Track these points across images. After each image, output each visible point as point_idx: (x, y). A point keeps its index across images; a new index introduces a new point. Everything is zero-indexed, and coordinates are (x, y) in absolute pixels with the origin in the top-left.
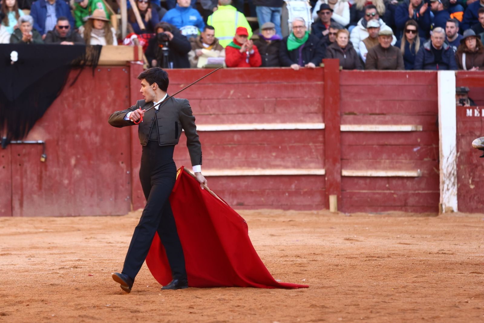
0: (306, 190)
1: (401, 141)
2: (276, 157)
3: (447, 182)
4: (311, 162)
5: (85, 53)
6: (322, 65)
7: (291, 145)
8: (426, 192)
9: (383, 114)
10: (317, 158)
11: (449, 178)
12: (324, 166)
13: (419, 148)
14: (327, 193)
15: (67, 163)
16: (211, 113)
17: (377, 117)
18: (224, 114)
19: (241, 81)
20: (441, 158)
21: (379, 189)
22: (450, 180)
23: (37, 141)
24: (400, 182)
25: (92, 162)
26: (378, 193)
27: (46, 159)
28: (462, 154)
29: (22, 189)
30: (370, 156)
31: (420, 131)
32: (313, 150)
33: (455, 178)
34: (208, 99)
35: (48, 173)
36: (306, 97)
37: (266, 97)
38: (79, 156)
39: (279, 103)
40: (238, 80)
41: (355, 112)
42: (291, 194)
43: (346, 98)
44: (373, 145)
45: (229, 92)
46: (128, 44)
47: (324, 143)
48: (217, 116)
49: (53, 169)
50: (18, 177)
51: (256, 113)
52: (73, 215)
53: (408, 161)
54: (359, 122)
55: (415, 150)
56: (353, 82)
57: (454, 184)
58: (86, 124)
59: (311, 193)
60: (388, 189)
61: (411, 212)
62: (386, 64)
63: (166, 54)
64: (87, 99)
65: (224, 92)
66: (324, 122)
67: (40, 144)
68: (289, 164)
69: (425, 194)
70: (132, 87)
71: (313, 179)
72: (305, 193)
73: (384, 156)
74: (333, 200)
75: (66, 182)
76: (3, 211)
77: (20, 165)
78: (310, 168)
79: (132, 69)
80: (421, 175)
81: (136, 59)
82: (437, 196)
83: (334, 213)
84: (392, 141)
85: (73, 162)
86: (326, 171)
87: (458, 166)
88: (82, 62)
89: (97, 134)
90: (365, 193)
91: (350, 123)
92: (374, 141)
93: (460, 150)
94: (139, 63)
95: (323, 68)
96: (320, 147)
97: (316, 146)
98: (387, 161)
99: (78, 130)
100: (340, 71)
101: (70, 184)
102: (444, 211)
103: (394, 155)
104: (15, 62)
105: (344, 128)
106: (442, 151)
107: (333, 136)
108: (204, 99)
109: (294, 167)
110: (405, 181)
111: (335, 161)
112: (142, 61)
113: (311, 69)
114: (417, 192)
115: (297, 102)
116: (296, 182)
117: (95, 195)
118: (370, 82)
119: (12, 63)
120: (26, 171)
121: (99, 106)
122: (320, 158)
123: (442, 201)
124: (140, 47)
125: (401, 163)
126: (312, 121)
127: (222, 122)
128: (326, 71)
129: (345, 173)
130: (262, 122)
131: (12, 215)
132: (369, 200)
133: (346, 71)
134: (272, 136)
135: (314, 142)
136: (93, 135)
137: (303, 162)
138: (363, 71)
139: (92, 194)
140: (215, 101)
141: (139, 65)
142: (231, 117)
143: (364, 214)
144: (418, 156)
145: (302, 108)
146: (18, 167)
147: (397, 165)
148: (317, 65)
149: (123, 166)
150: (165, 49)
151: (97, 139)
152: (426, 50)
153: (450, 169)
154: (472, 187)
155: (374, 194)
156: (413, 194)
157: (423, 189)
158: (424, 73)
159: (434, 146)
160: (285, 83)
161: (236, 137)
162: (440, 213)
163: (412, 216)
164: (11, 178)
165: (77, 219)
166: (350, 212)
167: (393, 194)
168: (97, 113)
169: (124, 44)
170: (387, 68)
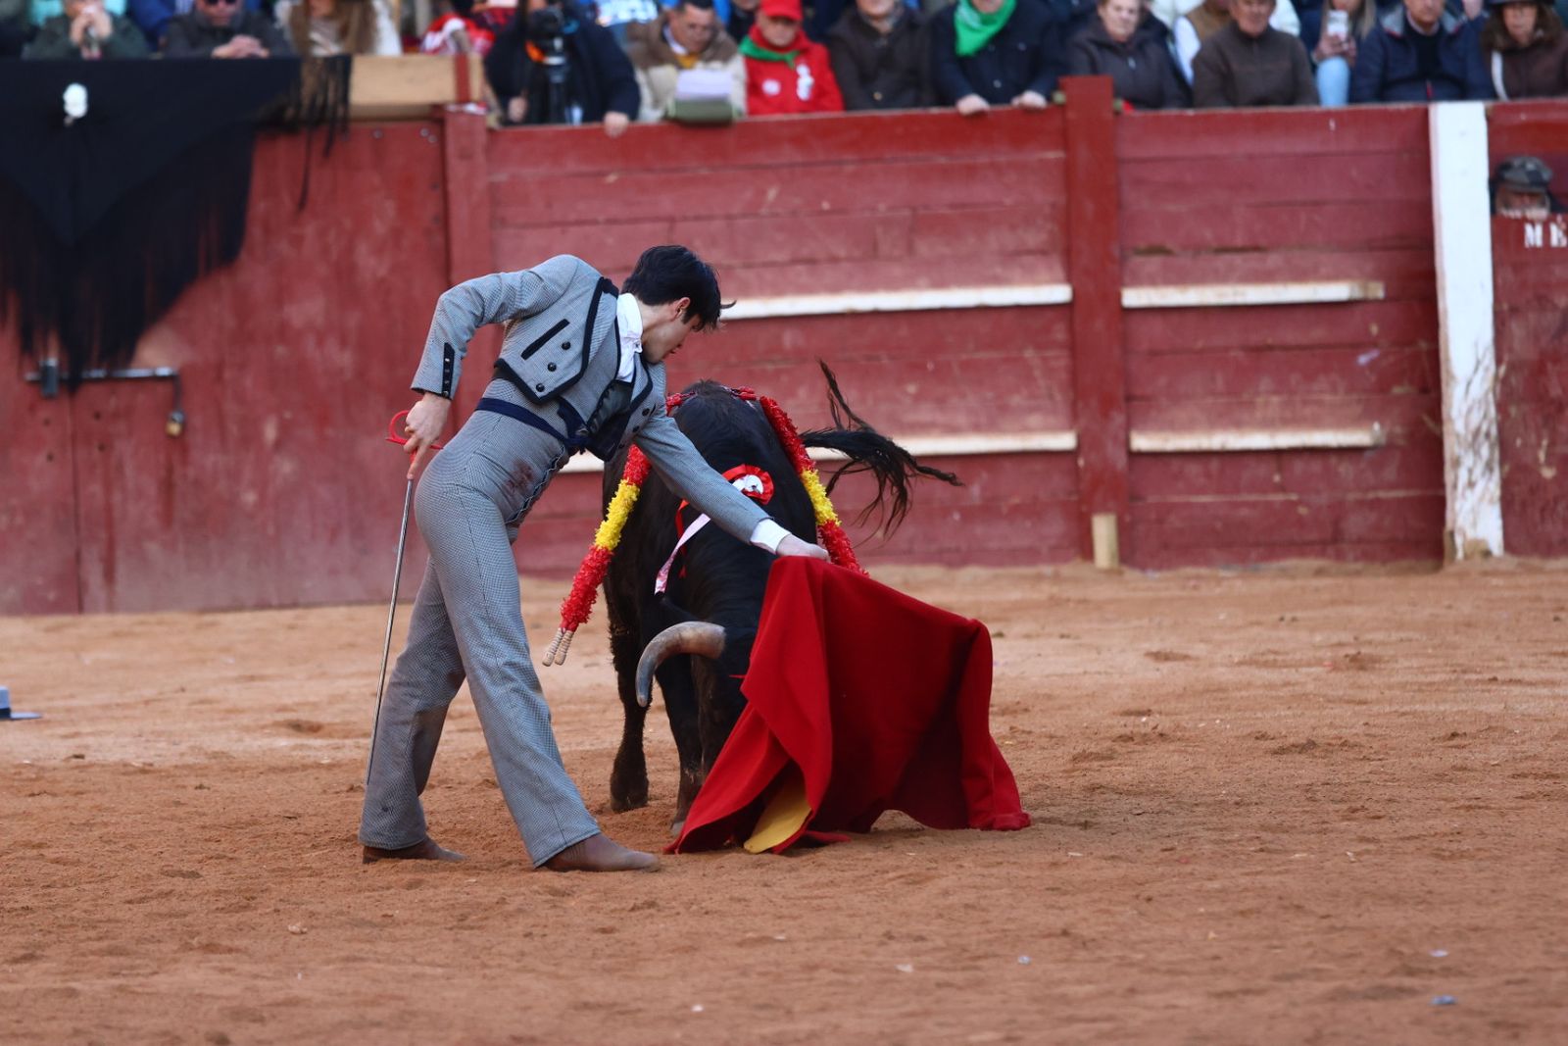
0: (1016, 500)
1: (1318, 334)
2: (918, 398)
3: (1468, 460)
4: (1032, 410)
5: (299, 85)
7: (964, 357)
8: (1400, 494)
9: (1256, 249)
11: (1474, 446)
12: (1073, 420)
13: (1374, 354)
14: (1084, 509)
15: (250, 438)
17: (1238, 259)
18: (748, 266)
19: (799, 158)
20: (1448, 384)
21: (1253, 488)
22: (1477, 453)
23: (155, 368)
24: (1316, 466)
25: (330, 432)
26: (1247, 504)
27: (184, 425)
28: (1512, 368)
29: (110, 524)
30: (1220, 383)
31: (1376, 301)
32: (1037, 373)
33: (1491, 447)
34: (697, 218)
35: (191, 472)
36: (1008, 201)
37: (882, 207)
38: (288, 415)
39: (921, 224)
40: (789, 154)
41: (1169, 245)
42: (969, 515)
43: (1136, 200)
44: (1227, 349)
45: (764, 193)
46: (436, 51)
47: (1073, 348)
48: (728, 271)
49: (208, 459)
50: (96, 488)
51: (850, 259)
52: (275, 601)
53: (1340, 398)
54: (1181, 279)
55: (1363, 359)
57: (1489, 467)
58: (308, 309)
59: (1032, 511)
60: (1281, 488)
61: (1356, 559)
62: (1260, 86)
63: (557, 78)
64: (310, 230)
65: (748, 195)
66: (1069, 279)
67: (163, 379)
68: (961, 419)
69: (1400, 501)
70: (452, 187)
71: (1038, 466)
72: (1016, 510)
73: (1266, 383)
74: (1104, 529)
75: (250, 497)
76: (52, 596)
77: (102, 448)
78: (1026, 430)
79: (450, 131)
80: (1383, 441)
81: (464, 97)
82: (1435, 506)
83: (1108, 572)
84: (1289, 334)
85: (270, 432)
86: (1080, 439)
87: (1501, 407)
88: (290, 112)
89: (343, 343)
90: (1204, 506)
91: (1152, 281)
92: (1230, 337)
93: (1506, 357)
94: (471, 108)
95: (1062, 107)
96: (1060, 360)
97: (1045, 359)
98: (1275, 399)
99: (283, 333)
100: (1117, 113)
101: (261, 503)
102: (1460, 555)
103: (1294, 379)
104: (78, 121)
105: (1133, 297)
106: (1448, 360)
107: (1099, 325)
108: (685, 219)
109: (977, 428)
110: (1333, 460)
111: (1107, 405)
112: (483, 103)
114: (1371, 495)
115: (980, 218)
116: (985, 475)
117: (344, 538)
118: (1214, 147)
119: (68, 121)
120: (120, 468)
121: (349, 250)
122: (1058, 397)
123: (1454, 521)
124: (475, 58)
125: (1320, 403)
126: (1031, 278)
127: (744, 292)
128: (1071, 115)
129: (1142, 442)
130: (869, 286)
131: (80, 609)
132: (1219, 525)
133: (1137, 114)
134: (904, 331)
135: (1039, 347)
136: (332, 346)
137: (1004, 409)
138: (1190, 112)
139: (334, 534)
140: (718, 225)
141: (473, 116)
142: (769, 275)
143: (1203, 571)
144: (1373, 378)
145: (998, 239)
146: (96, 453)
147: (1308, 411)
150: (554, 60)
151: (345, 359)
152: (1391, 36)
153: (1476, 418)
154: (1548, 473)
155: (1236, 505)
156: (1361, 504)
157: (1392, 486)
158: (1385, 113)
159: (1423, 345)
160: (942, 160)
161: (789, 338)
162: (1446, 562)
163: (1358, 573)
164: (75, 490)
165: (287, 616)
166: (1160, 568)
167: (1294, 504)
168: (344, 273)
169: (424, 51)
170: (1263, 102)
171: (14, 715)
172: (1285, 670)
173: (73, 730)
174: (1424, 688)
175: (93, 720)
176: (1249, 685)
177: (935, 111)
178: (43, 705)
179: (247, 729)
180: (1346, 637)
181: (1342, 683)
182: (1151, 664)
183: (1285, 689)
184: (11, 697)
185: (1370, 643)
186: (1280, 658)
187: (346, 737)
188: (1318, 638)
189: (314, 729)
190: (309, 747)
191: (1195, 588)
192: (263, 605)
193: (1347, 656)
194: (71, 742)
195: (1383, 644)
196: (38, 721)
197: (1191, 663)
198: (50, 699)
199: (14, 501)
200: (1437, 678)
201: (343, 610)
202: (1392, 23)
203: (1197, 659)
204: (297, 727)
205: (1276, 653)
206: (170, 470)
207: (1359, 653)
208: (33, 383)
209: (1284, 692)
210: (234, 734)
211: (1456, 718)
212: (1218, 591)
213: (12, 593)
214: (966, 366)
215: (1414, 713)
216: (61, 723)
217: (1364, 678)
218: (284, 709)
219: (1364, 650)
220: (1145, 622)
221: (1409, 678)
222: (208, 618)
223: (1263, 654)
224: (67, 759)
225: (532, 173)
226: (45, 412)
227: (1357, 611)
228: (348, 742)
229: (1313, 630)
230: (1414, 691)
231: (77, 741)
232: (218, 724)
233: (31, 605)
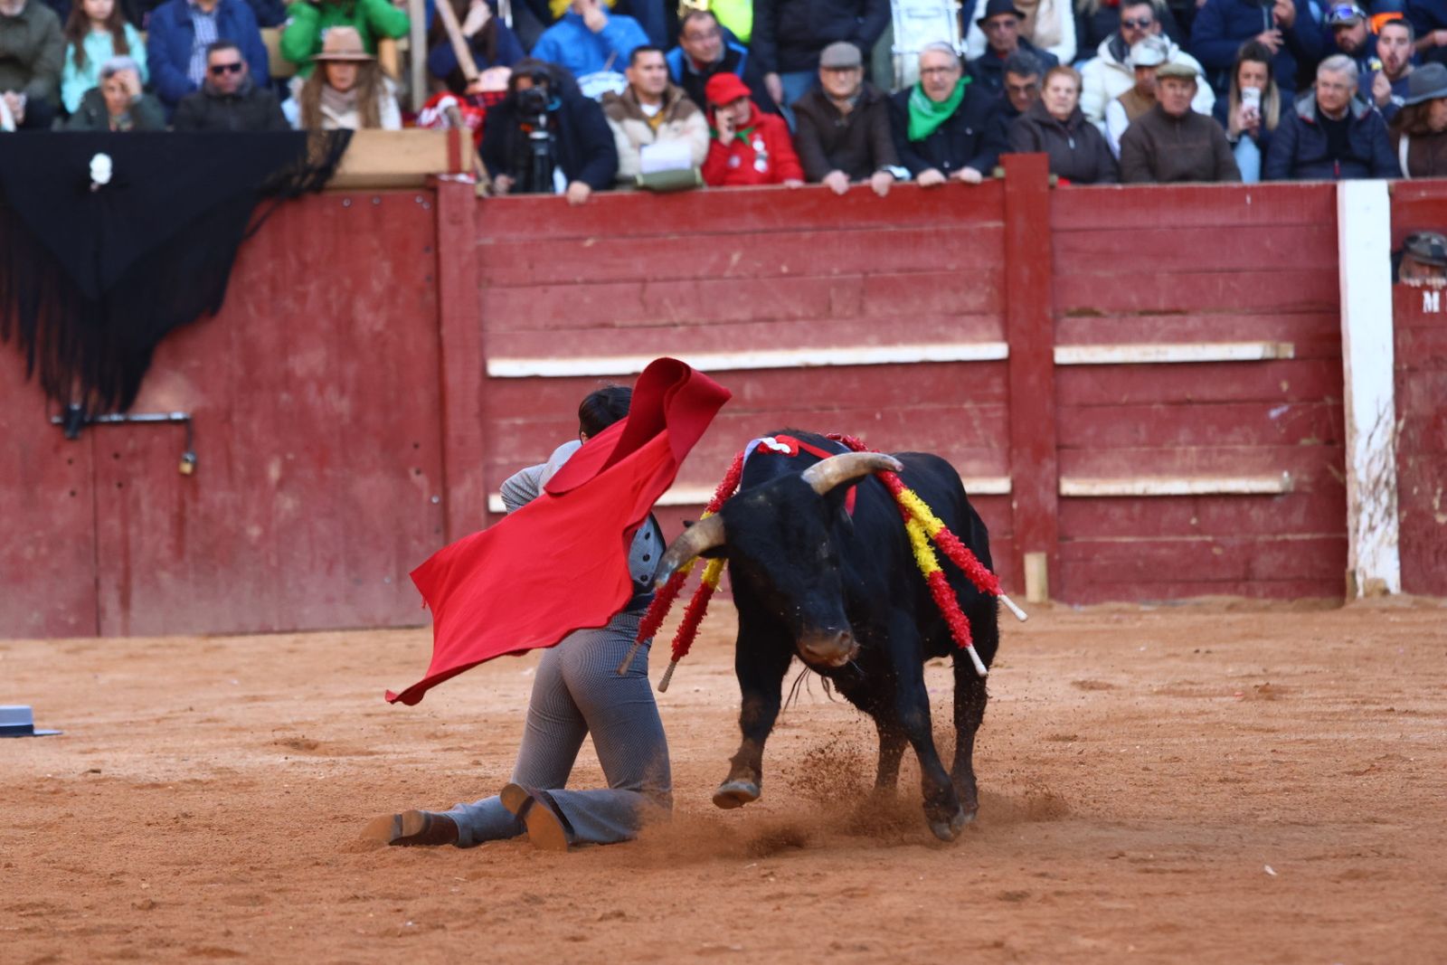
1: (1234, 389)
3: (1369, 507)
4: (969, 458)
5: (304, 153)
6: (999, 172)
7: (910, 408)
8: (1307, 536)
9: (1177, 312)
10: (988, 445)
11: (1374, 494)
12: (1008, 466)
13: (1285, 408)
14: (1017, 547)
15: (256, 476)
16: (676, 320)
17: (1161, 321)
18: (712, 324)
19: (760, 225)
20: (1351, 437)
21: (1171, 530)
22: (1377, 500)
23: (169, 413)
24: (1230, 510)
25: (328, 472)
26: (1166, 545)
27: (195, 466)
28: (1411, 422)
29: (126, 555)
30: (1143, 434)
31: (1287, 360)
32: (976, 423)
33: (1391, 495)
34: (667, 280)
35: (201, 507)
36: (952, 266)
37: (836, 270)
38: (290, 456)
39: (872, 286)
40: (752, 222)
41: (1098, 308)
43: (1069, 267)
44: (1150, 403)
45: (727, 257)
46: (431, 125)
47: (1008, 400)
48: (694, 328)
49: (217, 496)
50: (113, 523)
51: (806, 318)
52: (276, 628)
53: (1252, 448)
54: (1108, 338)
55: (1274, 413)
56: (1090, 221)
57: (1388, 513)
58: (310, 360)
60: (1197, 530)
61: (1266, 596)
62: (1182, 164)
63: (542, 151)
64: (313, 288)
65: (714, 259)
66: (1006, 338)
67: (177, 422)
69: (1307, 543)
70: (443, 249)
73: (1184, 435)
74: (1035, 567)
75: (255, 532)
76: (72, 620)
77: (120, 485)
79: (443, 196)
80: (1292, 489)
81: (455, 168)
82: (1338, 548)
83: (1039, 605)
84: (1206, 389)
85: (274, 472)
86: (1014, 483)
87: (1400, 458)
88: (296, 178)
89: (342, 391)
90: (1127, 545)
91: (1082, 340)
92: (1153, 392)
93: (1405, 413)
94: (462, 178)
95: (1002, 181)
96: (997, 411)
97: (983, 411)
98: (1193, 449)
99: (288, 380)
100: (1052, 187)
101: (265, 537)
102: (1360, 593)
103: (1211, 430)
104: (102, 187)
105: (1064, 355)
106: (1351, 415)
107: (1033, 380)
108: (655, 280)
110: (1246, 505)
111: (1039, 453)
112: (473, 173)
113: (966, 183)
114: (1279, 538)
115: (922, 281)
117: (340, 569)
118: (1139, 219)
119: (94, 187)
120: (137, 503)
121: (348, 308)
122: (995, 445)
123: (1356, 562)
124: (466, 132)
125: (1234, 453)
126: (971, 337)
127: (709, 346)
128: (1009, 188)
129: (1070, 487)
130: (824, 343)
131: (98, 632)
132: (1140, 564)
133: (1069, 187)
134: (855, 383)
135: (977, 399)
136: (331, 393)
139: (331, 565)
140: (685, 286)
141: (464, 184)
142: (732, 332)
143: (1125, 605)
144: (1283, 431)
145: (942, 300)
146: (115, 489)
147: (1223, 459)
148: (986, 172)
149: (421, 480)
150: (539, 135)
151: (343, 406)
152: (1304, 121)
153: (1376, 468)
154: (1441, 519)
155: (1157, 545)
156: (1271, 544)
157: (1300, 530)
158: (1298, 188)
159: (1329, 401)
160: (892, 228)
161: (750, 389)
162: (1347, 600)
163: (1267, 609)
164: (96, 524)
165: (288, 639)
166: (1085, 603)
167: (1209, 545)
168: (344, 326)
169: (420, 126)
170: (1184, 177)
171: (36, 732)
172: (1200, 700)
173: (91, 746)
174: (1326, 718)
175: (108, 737)
176: (1167, 713)
178: (63, 722)
179: (249, 747)
180: (1255, 669)
181: (1251, 712)
182: (1080, 693)
183: (1200, 717)
184: (34, 715)
185: (1278, 674)
186: (1195, 688)
187: (339, 755)
188: (1230, 670)
189: (311, 747)
190: (306, 764)
191: (1118, 621)
192: (265, 631)
193: (1256, 686)
194: (88, 757)
195: (1289, 675)
196: (58, 737)
197: (1114, 692)
198: (71, 717)
199: (39, 534)
200: (1339, 708)
201: (338, 635)
202: (1304, 108)
203: (1120, 688)
204: (296, 745)
205: (1192, 683)
206: (182, 505)
207: (1268, 684)
208: (57, 425)
209: (1200, 721)
210: (238, 752)
211: (1357, 746)
212: (1138, 624)
213: (36, 617)
214: (911, 416)
215: (1318, 741)
216: (80, 740)
217: (1273, 707)
218: (284, 728)
219: (1273, 682)
220: (1071, 653)
221: (1313, 708)
222: (214, 642)
223: (1179, 684)
224: (85, 774)
225: (516, 237)
226: (69, 452)
227: (1266, 644)
228: (343, 759)
229: (1225, 662)
230: (1318, 721)
231: (94, 757)
232: (223, 741)
233: (53, 629)
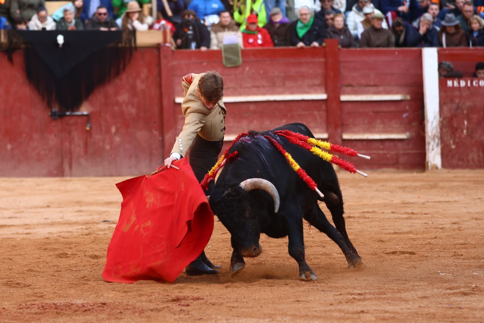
1: (392, 108)
3: (432, 143)
4: (316, 128)
5: (122, 38)
6: (324, 44)
7: (298, 113)
8: (414, 151)
9: (376, 86)
10: (321, 124)
11: (434, 139)
12: (327, 130)
13: (407, 114)
15: (108, 131)
16: (230, 86)
17: (371, 89)
18: (241, 88)
19: (254, 59)
20: (427, 123)
21: (375, 149)
22: (434, 141)
23: (84, 112)
24: (392, 144)
25: (129, 130)
26: (373, 154)
27: (91, 128)
28: (444, 119)
29: (71, 154)
30: (366, 121)
31: (408, 100)
32: (318, 118)
33: (438, 140)
35: (92, 140)
36: (310, 72)
37: (276, 73)
38: (118, 125)
39: (287, 78)
40: (252, 58)
41: (353, 84)
43: (344, 72)
44: (368, 112)
45: (245, 68)
46: (158, 29)
47: (327, 111)
48: (235, 89)
49: (97, 137)
50: (67, 144)
51: (268, 86)
53: (398, 126)
54: (356, 93)
55: (404, 116)
56: (351, 59)
57: (438, 145)
58: (124, 97)
60: (383, 149)
61: (402, 169)
62: (378, 43)
63: (190, 37)
64: (124, 76)
65: (241, 69)
66: (326, 92)
67: (85, 115)
69: (414, 153)
70: (162, 65)
73: (378, 121)
75: (108, 147)
76: (55, 172)
77: (69, 133)
79: (162, 50)
80: (409, 137)
82: (423, 155)
84: (384, 108)
85: (113, 130)
87: (441, 129)
89: (133, 106)
91: (348, 94)
92: (369, 109)
93: (442, 116)
94: (168, 45)
95: (324, 47)
96: (324, 114)
97: (320, 114)
98: (381, 126)
99: (117, 103)
100: (339, 49)
101: (111, 149)
102: (430, 168)
103: (386, 120)
105: (343, 98)
106: (427, 116)
107: (334, 105)
110: (396, 142)
111: (336, 126)
112: (171, 43)
113: (315, 47)
114: (406, 152)
115: (303, 76)
117: (133, 158)
118: (365, 58)
119: (61, 46)
120: (74, 139)
121: (135, 82)
122: (323, 124)
123: (428, 159)
125: (393, 127)
126: (316, 92)
127: (240, 94)
128: (327, 49)
129: (346, 136)
130: (273, 93)
131: (63, 176)
133: (344, 49)
134: (282, 106)
135: (318, 111)
136: (130, 107)
139: (130, 157)
140: (233, 77)
141: (168, 47)
142: (246, 90)
144: (407, 121)
145: (308, 82)
146: (67, 135)
147: (390, 129)
148: (320, 44)
149: (156, 133)
150: (190, 32)
151: (133, 111)
153: (434, 132)
154: (453, 147)
156: (404, 154)
157: (412, 149)
159: (420, 112)
160: (292, 60)
161: (252, 107)
162: (426, 169)
163: (402, 172)
164: (62, 144)
167: (386, 154)
168: (133, 88)
170: (378, 46)
177: (291, 47)
199: (45, 147)
206: (87, 139)
208: (50, 116)
213: (45, 171)
214: (299, 115)
225: (183, 62)
226: (54, 124)
233: (50, 174)
